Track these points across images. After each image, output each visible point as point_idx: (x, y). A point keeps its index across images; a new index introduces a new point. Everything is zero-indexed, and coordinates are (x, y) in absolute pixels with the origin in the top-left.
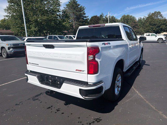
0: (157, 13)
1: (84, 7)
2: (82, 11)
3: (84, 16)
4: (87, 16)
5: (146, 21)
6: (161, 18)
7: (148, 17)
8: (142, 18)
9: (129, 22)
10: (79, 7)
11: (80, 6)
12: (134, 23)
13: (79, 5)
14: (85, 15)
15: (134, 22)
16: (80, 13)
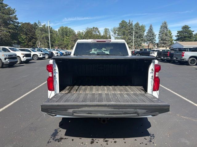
0: (95, 28)
1: (14, 9)
2: (11, 14)
3: (15, 22)
4: (19, 22)
5: (85, 35)
6: (99, 34)
7: (87, 32)
8: (81, 32)
9: (68, 35)
10: (6, 8)
11: (8, 7)
12: (74, 37)
13: (6, 6)
14: (17, 21)
15: (74, 35)
16: (10, 17)
